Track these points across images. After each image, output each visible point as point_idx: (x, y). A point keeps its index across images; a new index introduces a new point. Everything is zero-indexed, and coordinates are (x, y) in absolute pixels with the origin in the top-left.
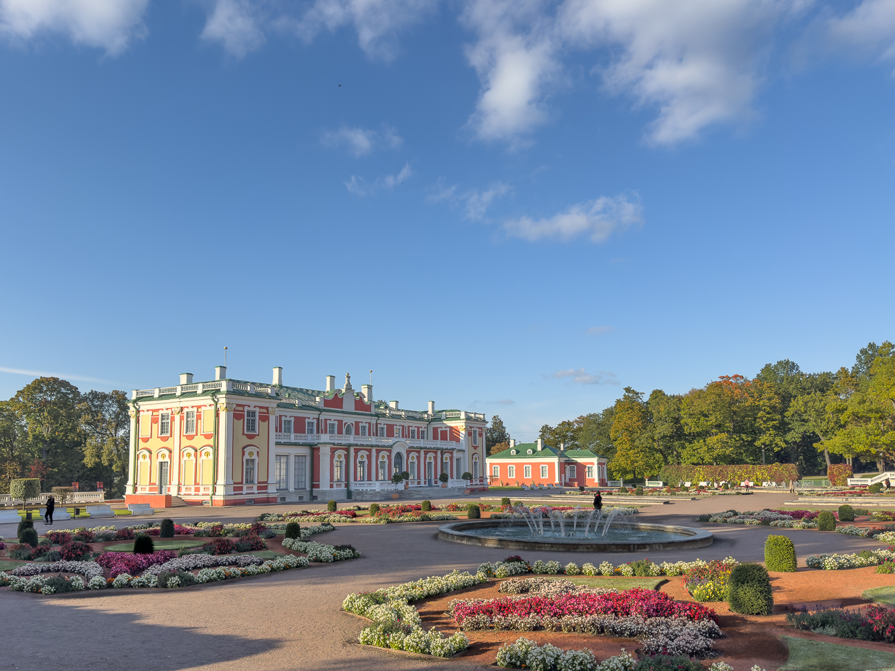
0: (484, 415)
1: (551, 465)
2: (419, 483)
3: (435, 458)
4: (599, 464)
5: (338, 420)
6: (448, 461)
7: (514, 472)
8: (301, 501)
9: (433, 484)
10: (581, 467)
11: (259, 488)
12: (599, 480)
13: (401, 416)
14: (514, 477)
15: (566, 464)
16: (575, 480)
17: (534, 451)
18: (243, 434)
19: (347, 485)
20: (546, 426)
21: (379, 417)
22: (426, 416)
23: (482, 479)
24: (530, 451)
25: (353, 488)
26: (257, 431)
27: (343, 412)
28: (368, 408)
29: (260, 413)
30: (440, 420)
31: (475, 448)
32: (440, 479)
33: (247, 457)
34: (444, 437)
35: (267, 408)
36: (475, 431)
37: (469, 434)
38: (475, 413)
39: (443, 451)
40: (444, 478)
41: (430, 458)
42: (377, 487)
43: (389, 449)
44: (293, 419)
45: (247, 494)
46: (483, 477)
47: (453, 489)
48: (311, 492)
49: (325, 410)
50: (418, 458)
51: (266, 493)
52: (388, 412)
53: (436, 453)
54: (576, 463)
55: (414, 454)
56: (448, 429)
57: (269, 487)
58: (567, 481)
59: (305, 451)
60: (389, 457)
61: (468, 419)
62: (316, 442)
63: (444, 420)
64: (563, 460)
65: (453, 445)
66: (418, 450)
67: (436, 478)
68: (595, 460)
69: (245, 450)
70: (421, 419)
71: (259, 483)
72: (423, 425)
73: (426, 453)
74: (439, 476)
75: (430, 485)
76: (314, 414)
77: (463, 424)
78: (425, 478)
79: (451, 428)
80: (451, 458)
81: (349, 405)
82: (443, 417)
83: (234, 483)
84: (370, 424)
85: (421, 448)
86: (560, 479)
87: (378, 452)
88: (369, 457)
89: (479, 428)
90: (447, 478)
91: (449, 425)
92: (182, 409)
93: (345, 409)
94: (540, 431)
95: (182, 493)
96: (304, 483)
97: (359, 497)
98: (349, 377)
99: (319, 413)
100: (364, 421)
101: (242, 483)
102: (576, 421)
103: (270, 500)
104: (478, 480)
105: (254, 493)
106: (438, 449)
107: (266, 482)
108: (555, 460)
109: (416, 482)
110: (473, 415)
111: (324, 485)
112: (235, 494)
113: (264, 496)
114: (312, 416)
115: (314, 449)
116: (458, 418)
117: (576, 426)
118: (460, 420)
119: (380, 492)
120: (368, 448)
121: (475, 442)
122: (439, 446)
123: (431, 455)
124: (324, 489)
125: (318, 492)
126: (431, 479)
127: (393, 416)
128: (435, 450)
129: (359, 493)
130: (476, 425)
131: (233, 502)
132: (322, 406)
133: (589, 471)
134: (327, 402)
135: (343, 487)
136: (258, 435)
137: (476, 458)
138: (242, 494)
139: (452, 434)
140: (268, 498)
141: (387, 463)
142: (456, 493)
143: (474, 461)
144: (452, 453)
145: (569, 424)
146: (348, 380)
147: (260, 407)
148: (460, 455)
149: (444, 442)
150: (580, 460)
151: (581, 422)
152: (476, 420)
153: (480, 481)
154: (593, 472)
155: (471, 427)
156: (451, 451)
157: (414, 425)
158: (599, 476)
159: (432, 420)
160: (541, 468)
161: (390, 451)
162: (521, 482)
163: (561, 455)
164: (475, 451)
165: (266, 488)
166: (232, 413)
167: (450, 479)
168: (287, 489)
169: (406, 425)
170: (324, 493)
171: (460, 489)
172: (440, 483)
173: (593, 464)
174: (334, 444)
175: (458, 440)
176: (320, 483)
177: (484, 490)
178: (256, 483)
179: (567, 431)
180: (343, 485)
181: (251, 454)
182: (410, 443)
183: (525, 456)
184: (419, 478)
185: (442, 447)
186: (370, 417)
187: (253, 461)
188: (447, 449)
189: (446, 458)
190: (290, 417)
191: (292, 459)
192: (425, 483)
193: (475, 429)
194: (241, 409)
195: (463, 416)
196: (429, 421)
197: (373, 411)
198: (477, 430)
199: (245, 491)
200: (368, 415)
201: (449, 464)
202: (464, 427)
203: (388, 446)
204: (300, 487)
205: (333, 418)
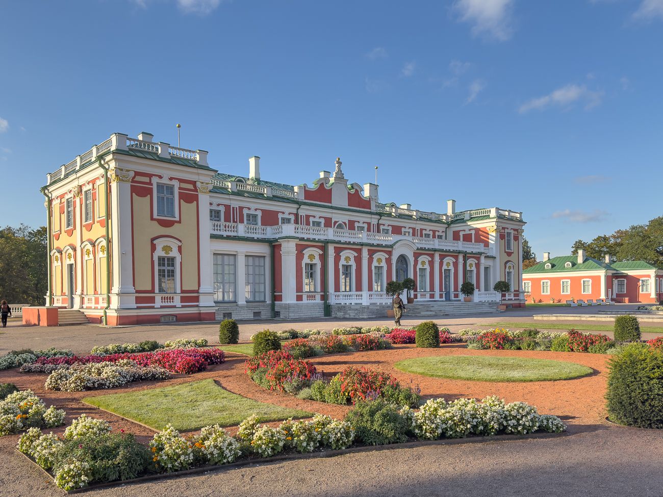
0: (521, 213)
1: (596, 279)
2: (432, 296)
3: (456, 265)
4: (657, 276)
5: (325, 218)
6: (474, 268)
7: (549, 288)
8: (257, 318)
9: (452, 297)
10: (633, 282)
11: (183, 299)
12: (657, 294)
13: (411, 216)
14: (549, 294)
15: (614, 277)
16: (625, 296)
17: (574, 264)
18: (152, 219)
19: (324, 297)
20: (580, 242)
21: (381, 216)
22: (444, 217)
23: (517, 293)
24: (568, 264)
25: (332, 301)
26: (177, 215)
27: (331, 208)
28: (366, 204)
29: (180, 188)
30: (463, 221)
31: (509, 254)
32: (462, 290)
33: (159, 252)
34: (467, 238)
35: (194, 183)
36: (509, 234)
37: (502, 237)
38: (510, 211)
39: (466, 256)
40: (468, 289)
41: (448, 264)
42: (365, 299)
43: (388, 249)
44: (259, 213)
45: (162, 307)
46: (518, 291)
47: (481, 304)
48: (273, 306)
49: (305, 204)
50: (431, 264)
51: (197, 306)
52: (394, 210)
53: (456, 257)
54: (626, 276)
55: (424, 258)
56: (473, 232)
57: (201, 298)
58: (614, 296)
59: (264, 249)
60: (388, 261)
61: (500, 217)
62: (277, 236)
63: (468, 220)
64: (610, 273)
65: (480, 248)
66: (431, 253)
67: (456, 289)
68: (652, 272)
69: (155, 242)
70: (439, 221)
71: (183, 292)
72: (440, 228)
73: (442, 257)
74: (460, 287)
75: (448, 299)
76: (292, 208)
77: (494, 224)
78: (441, 290)
79: (477, 230)
80: (478, 266)
81: (340, 199)
82: (467, 217)
83: (137, 292)
84: (369, 224)
85: (435, 250)
86: (607, 295)
87: (371, 253)
88: (358, 260)
89: (515, 230)
90: (473, 289)
91: (475, 226)
92: (81, 187)
93: (334, 204)
94: (573, 247)
95: (85, 306)
96: (263, 294)
97: (340, 314)
98: (339, 163)
99: (296, 206)
100: (362, 220)
101: (153, 291)
102: (614, 237)
103: (202, 316)
104: (512, 295)
105: (175, 307)
106: (459, 252)
107: (197, 292)
108: (601, 273)
109: (428, 295)
110: (507, 213)
111: (289, 296)
112: (138, 308)
113: (194, 311)
114: (287, 211)
115: (274, 246)
116: (488, 217)
117: (612, 241)
118: (490, 218)
119: (368, 307)
120: (357, 248)
121: (509, 248)
122: (461, 249)
123: (449, 260)
124: (288, 302)
125: (281, 306)
126: (449, 292)
127: (401, 216)
128: (455, 254)
129: (341, 308)
130: (510, 226)
131: (135, 319)
132: (302, 198)
133: (643, 285)
134: (308, 194)
135: (318, 300)
136: (180, 222)
137: (510, 267)
138: (153, 307)
139: (480, 236)
140: (200, 313)
141: (385, 269)
142: (486, 309)
143: (507, 270)
144: (478, 259)
145: (605, 239)
146: (339, 167)
147: (181, 181)
148: (489, 263)
149: (467, 244)
150: (631, 273)
151: (618, 238)
152: (511, 219)
153: (515, 295)
154: (649, 287)
155: (504, 228)
156: (478, 256)
157: (428, 227)
158: (656, 291)
159: (452, 222)
160: (582, 282)
161: (390, 253)
162: (558, 299)
163: (608, 267)
164: (509, 258)
165: (197, 299)
166: (128, 186)
167: (476, 291)
168: (235, 302)
169: (418, 227)
170: (288, 307)
171: (492, 304)
172: (462, 296)
173: (649, 276)
174: (302, 239)
175: (487, 244)
176: (283, 294)
177: (520, 307)
178: (179, 291)
179: (602, 247)
180: (318, 297)
181: (167, 249)
182: (418, 243)
183: (563, 269)
184: (432, 289)
185: (464, 250)
186: (369, 216)
187: (172, 261)
188: (472, 253)
189: (471, 265)
190: (256, 210)
191: (241, 261)
192: (441, 296)
193: (509, 231)
194: (147, 180)
195: (493, 213)
196: (449, 224)
197: (373, 209)
198: (512, 232)
199: (158, 303)
200: (367, 213)
201: (475, 272)
202: (495, 227)
203: (386, 246)
204: (257, 299)
205: (318, 214)
